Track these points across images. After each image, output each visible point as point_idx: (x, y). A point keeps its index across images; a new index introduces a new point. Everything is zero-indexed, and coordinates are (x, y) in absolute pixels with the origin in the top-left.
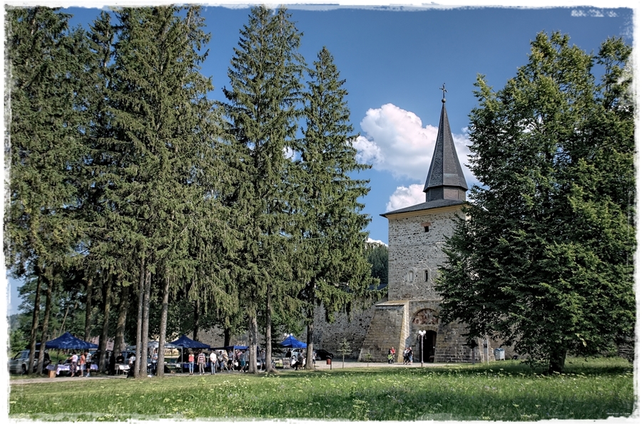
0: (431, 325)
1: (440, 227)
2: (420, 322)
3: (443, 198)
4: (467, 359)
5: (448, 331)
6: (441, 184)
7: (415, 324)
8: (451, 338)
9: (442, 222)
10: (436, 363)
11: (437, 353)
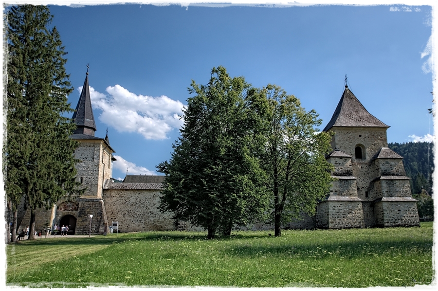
0: (71, 211)
1: (83, 151)
2: (63, 209)
3: (83, 133)
4: (97, 232)
5: (85, 215)
6: (83, 124)
7: (58, 211)
8: (87, 220)
9: (84, 148)
10: (76, 235)
11: (77, 229)
